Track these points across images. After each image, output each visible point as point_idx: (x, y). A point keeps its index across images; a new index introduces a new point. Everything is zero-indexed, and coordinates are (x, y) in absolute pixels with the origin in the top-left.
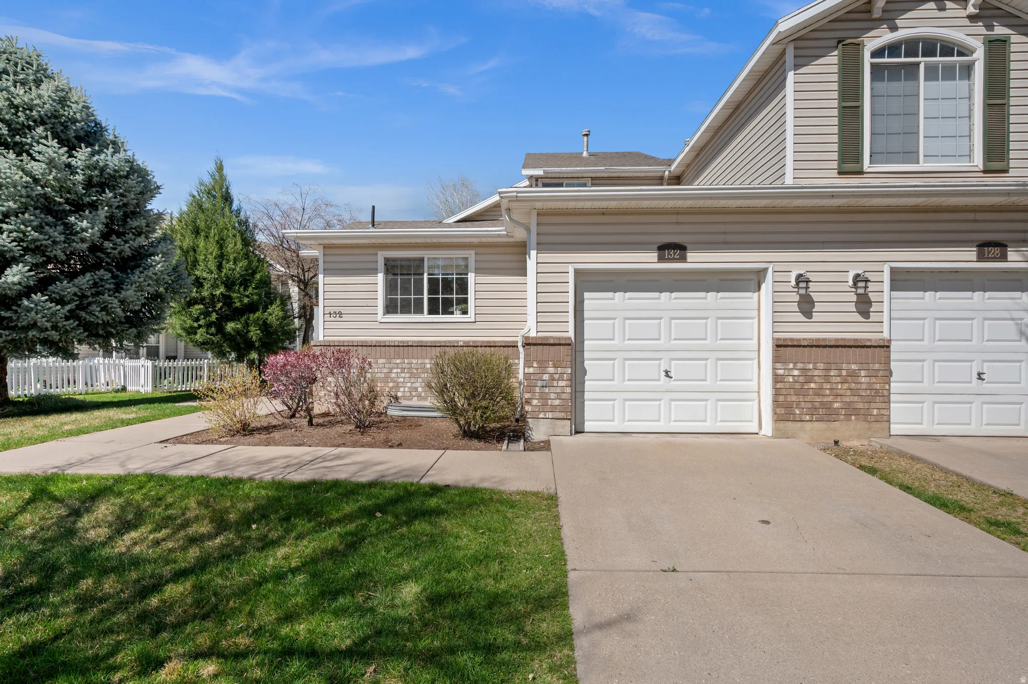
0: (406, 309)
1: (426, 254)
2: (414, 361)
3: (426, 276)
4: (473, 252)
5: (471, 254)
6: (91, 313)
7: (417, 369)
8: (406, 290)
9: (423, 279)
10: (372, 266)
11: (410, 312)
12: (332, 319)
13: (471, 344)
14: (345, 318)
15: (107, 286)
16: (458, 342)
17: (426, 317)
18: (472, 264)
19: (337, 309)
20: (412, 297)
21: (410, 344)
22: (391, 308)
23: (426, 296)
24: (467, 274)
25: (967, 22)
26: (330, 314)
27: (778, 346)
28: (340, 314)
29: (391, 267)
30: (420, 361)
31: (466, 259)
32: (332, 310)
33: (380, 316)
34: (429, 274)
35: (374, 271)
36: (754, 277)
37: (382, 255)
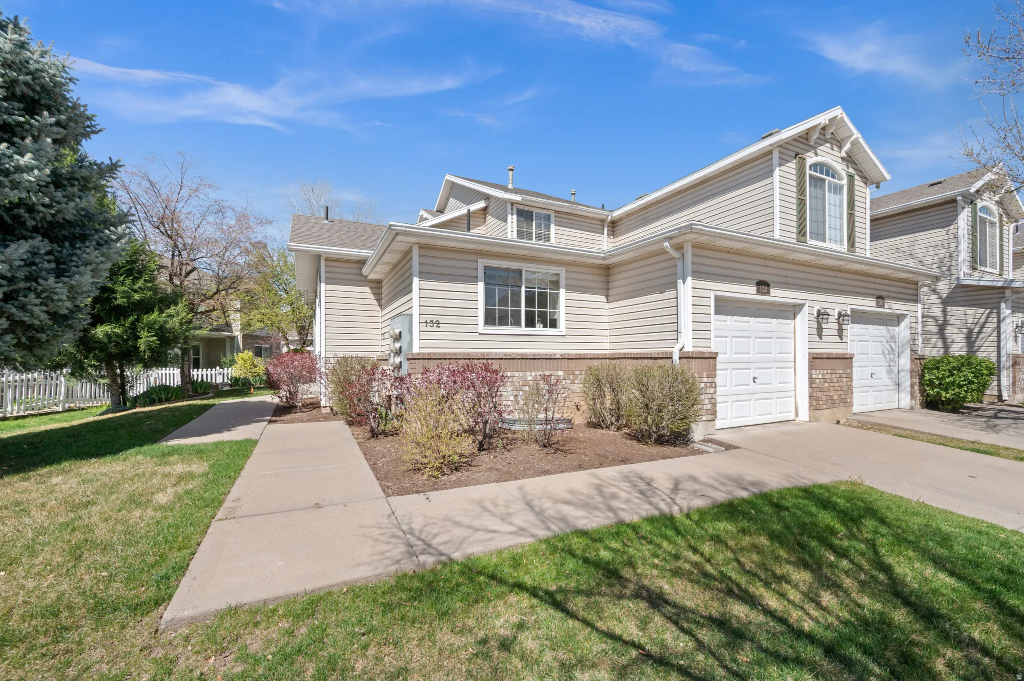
0: (503, 321)
1: (524, 266)
2: (517, 374)
3: (523, 289)
4: (564, 269)
5: (562, 271)
6: (23, 308)
7: (518, 382)
8: (503, 301)
9: (521, 291)
10: (472, 273)
11: (507, 324)
12: (429, 329)
13: (567, 356)
14: (443, 327)
15: (46, 265)
16: (555, 354)
17: (523, 329)
18: (563, 282)
19: (435, 318)
20: (510, 308)
21: (513, 356)
22: (490, 319)
23: (523, 309)
24: (558, 290)
25: (840, 160)
26: (426, 322)
27: (813, 358)
28: (438, 323)
29: (492, 277)
30: (521, 374)
31: (558, 275)
32: (429, 318)
33: (481, 327)
34: (526, 287)
35: (474, 279)
36: (791, 309)
37: (482, 262)
